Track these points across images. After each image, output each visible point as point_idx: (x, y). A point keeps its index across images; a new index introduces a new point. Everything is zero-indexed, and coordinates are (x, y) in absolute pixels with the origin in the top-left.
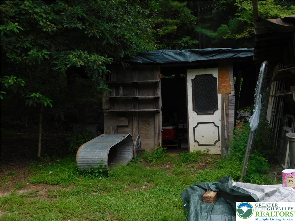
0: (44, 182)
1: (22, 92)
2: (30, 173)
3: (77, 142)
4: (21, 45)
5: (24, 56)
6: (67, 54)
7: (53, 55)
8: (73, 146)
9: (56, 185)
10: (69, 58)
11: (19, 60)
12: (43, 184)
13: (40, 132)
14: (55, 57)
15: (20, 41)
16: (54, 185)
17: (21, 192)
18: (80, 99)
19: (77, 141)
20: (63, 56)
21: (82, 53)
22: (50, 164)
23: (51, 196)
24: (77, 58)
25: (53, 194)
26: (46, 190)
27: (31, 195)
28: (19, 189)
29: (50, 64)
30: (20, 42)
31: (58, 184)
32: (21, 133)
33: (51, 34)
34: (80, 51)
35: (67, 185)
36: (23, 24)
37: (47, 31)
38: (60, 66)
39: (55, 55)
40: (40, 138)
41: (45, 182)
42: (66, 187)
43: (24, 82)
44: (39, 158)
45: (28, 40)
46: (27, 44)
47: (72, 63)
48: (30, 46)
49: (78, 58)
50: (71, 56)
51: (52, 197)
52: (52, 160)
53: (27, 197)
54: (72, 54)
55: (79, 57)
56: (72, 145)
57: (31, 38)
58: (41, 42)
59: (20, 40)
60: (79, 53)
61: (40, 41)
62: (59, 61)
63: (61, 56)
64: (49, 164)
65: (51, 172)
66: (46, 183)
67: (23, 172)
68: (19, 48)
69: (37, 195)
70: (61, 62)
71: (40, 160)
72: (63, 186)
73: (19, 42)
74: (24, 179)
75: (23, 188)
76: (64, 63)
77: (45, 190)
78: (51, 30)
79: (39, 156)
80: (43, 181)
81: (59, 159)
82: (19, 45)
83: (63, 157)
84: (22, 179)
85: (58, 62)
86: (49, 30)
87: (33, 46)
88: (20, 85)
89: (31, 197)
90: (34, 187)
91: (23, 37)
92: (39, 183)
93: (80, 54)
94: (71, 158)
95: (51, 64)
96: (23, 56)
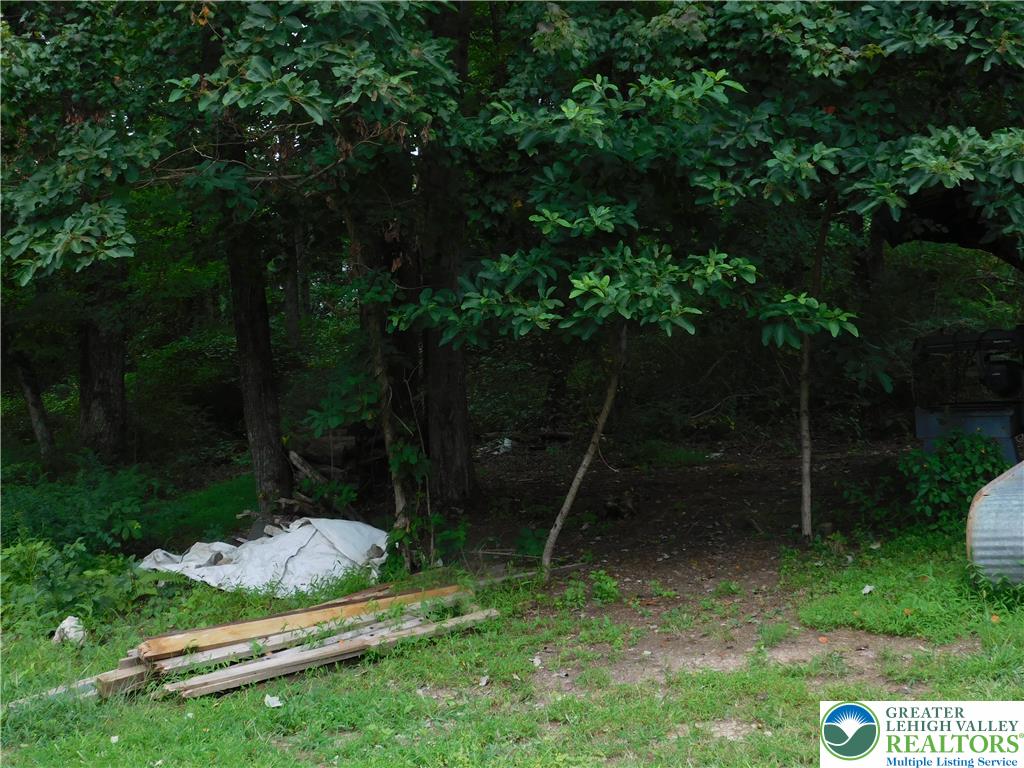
0: (852, 625)
1: (746, 305)
2: (789, 589)
3: (946, 477)
4: (735, 144)
5: (751, 178)
6: (899, 152)
7: (847, 164)
8: (930, 491)
9: (902, 636)
10: (915, 159)
11: (736, 192)
12: (849, 632)
13: (807, 447)
14: (854, 170)
15: (734, 129)
16: (892, 634)
17: (782, 657)
18: (916, 324)
19: (943, 476)
20: (883, 162)
21: (958, 134)
22: (850, 558)
23: (900, 677)
24: (942, 158)
25: (904, 669)
26: (871, 654)
27: (822, 671)
28: (772, 644)
29: (840, 197)
30: (733, 133)
31: (908, 632)
32: (718, 454)
33: (840, 83)
34: (950, 128)
35: (946, 637)
36: (736, 67)
37: (827, 75)
38: (879, 194)
39: (853, 163)
40: (806, 468)
41: (859, 624)
42: (943, 644)
43: (753, 268)
44: (806, 536)
45: (756, 123)
46: (757, 136)
47: (926, 178)
48: (769, 140)
49: (947, 155)
50: (917, 152)
51: (904, 681)
52: (853, 545)
53: (809, 675)
54: (920, 146)
55: (949, 150)
56: (925, 487)
57: (765, 111)
58: (804, 121)
59: (731, 124)
60: (946, 137)
61: (798, 117)
62: (874, 180)
63: (878, 162)
64: (847, 559)
65: (867, 589)
66: (862, 628)
67: (764, 587)
68: (731, 154)
69: (846, 670)
70: (878, 182)
71: (811, 545)
72: (929, 639)
73: (728, 132)
74: (778, 612)
75: (787, 643)
76: (893, 184)
77: (864, 653)
78: (840, 70)
79: (807, 530)
80: (851, 619)
81: (877, 539)
82: (730, 142)
83: (893, 533)
84: (769, 612)
85: (870, 183)
86: (831, 72)
87: (778, 138)
88: (740, 279)
89: (822, 675)
90: (820, 639)
91: (739, 114)
92: (837, 628)
93: (954, 139)
94: (922, 536)
95: (844, 196)
96: (748, 177)
